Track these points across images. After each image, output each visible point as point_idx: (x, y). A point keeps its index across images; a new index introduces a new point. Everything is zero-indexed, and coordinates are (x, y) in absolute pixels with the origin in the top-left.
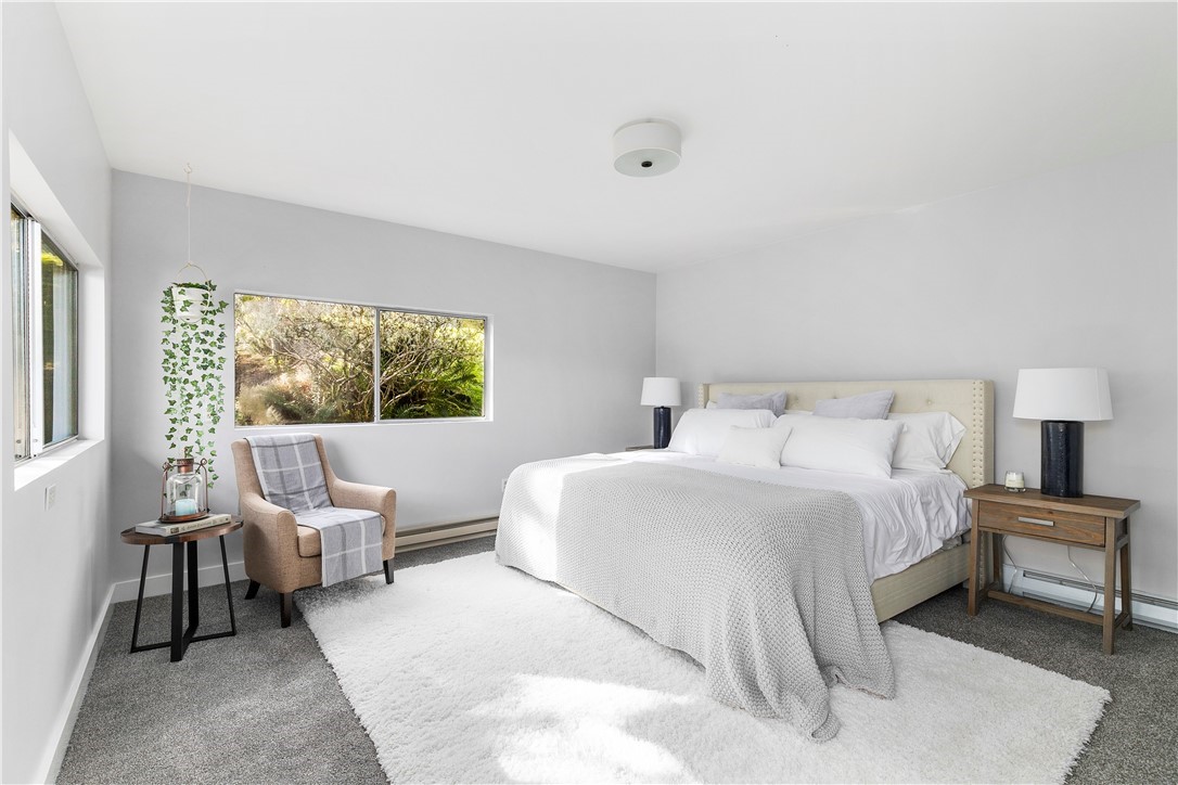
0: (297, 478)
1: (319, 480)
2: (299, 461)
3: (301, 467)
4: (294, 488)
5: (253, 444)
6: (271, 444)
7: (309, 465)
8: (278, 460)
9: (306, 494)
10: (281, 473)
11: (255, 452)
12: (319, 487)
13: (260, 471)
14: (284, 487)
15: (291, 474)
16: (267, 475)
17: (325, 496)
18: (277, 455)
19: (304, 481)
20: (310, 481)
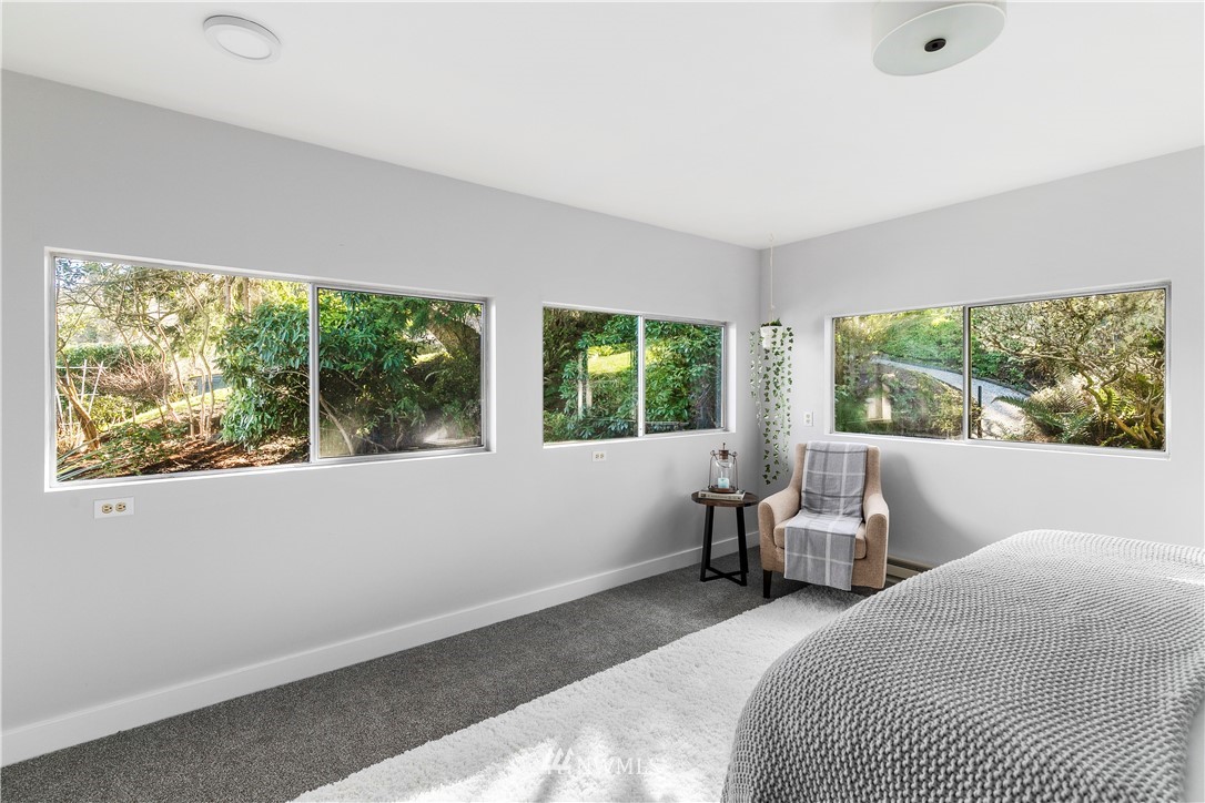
0: (838, 483)
1: (858, 489)
2: (845, 468)
3: (844, 474)
4: (830, 492)
5: (809, 447)
6: (824, 449)
7: (853, 474)
8: (825, 465)
9: (842, 500)
10: (824, 476)
11: (808, 454)
12: (854, 497)
13: (806, 470)
14: (823, 488)
15: (833, 479)
16: (810, 475)
17: (858, 507)
18: (826, 460)
19: (843, 486)
20: (850, 488)
